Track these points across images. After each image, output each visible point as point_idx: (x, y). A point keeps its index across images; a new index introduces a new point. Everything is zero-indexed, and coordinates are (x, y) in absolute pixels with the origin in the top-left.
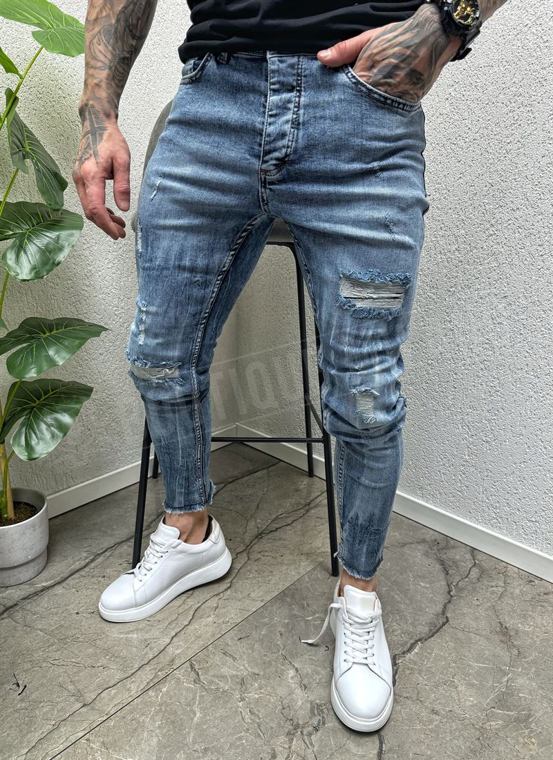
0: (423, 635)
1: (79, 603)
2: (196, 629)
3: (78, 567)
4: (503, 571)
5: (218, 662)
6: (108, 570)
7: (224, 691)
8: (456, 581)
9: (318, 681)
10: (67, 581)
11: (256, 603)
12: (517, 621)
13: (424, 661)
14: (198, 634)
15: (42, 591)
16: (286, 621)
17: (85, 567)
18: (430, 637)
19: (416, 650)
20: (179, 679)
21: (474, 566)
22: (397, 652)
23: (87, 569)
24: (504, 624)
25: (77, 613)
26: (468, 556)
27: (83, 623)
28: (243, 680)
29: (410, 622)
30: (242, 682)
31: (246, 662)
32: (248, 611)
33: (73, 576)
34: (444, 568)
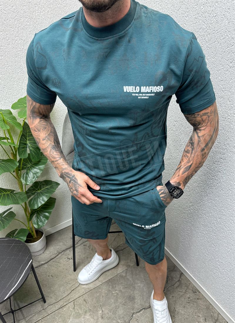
0: (146, 307)
1: (50, 272)
2: (79, 289)
3: (53, 257)
4: (188, 285)
5: (81, 303)
6: (61, 260)
7: (80, 314)
8: (169, 286)
9: (107, 316)
10: (49, 263)
11: (100, 283)
12: (181, 308)
13: (142, 317)
14: (79, 291)
15: (41, 265)
16: (106, 292)
17: (55, 258)
18: (148, 308)
19: (141, 312)
20: (69, 306)
21: (178, 281)
22: (135, 311)
23: (55, 259)
24: (176, 308)
25: (49, 276)
26: (178, 276)
27: (49, 280)
28: (86, 311)
29: (144, 300)
30: (86, 312)
31: (89, 305)
32: (96, 285)
33: (51, 261)
34: (167, 280)
